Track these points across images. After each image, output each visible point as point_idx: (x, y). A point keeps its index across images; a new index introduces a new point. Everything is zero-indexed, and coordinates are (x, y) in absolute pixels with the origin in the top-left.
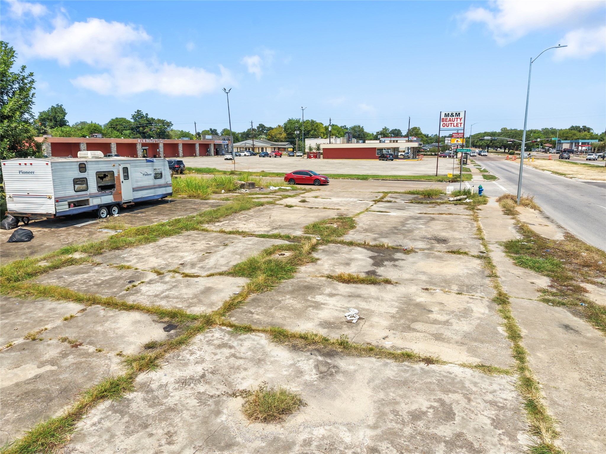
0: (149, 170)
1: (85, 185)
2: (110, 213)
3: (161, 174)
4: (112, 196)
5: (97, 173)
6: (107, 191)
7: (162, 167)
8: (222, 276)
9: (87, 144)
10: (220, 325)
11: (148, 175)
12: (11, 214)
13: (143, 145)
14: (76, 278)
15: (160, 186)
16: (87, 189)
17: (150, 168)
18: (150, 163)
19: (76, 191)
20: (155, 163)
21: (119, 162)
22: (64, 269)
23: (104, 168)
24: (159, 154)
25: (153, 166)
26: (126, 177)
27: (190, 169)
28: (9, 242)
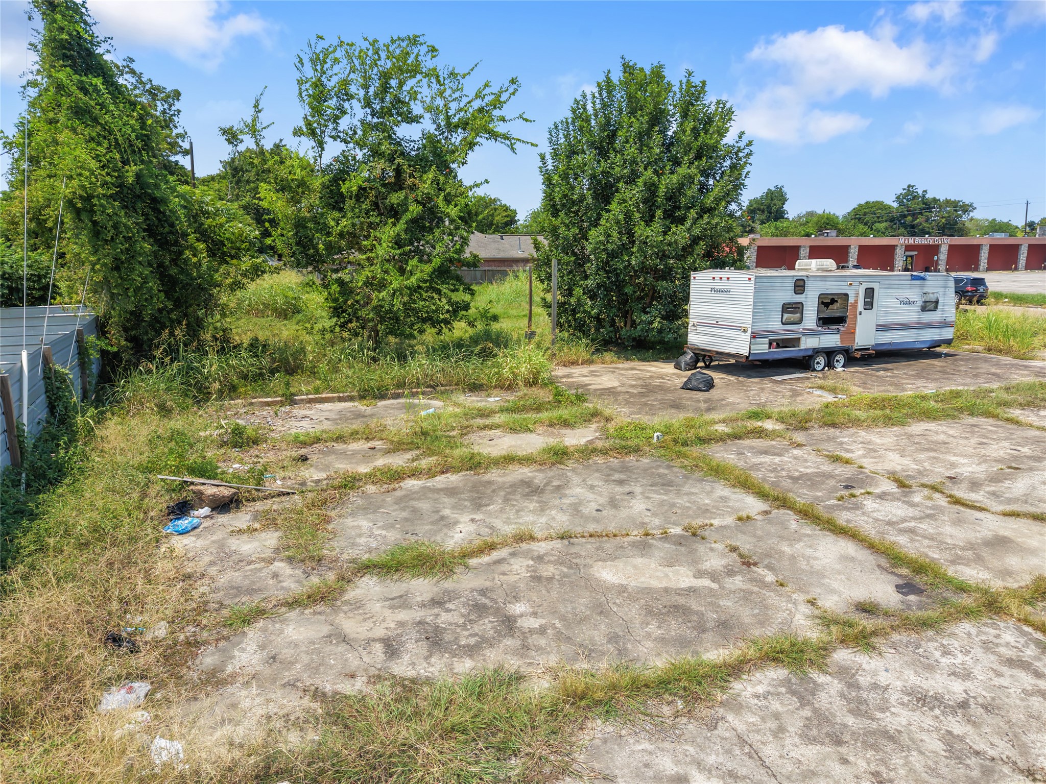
0: (915, 295)
1: (798, 315)
2: (830, 365)
3: (937, 303)
4: (838, 336)
5: (821, 296)
6: (833, 328)
7: (941, 291)
8: (1038, 523)
9: (811, 247)
10: (1019, 620)
11: (909, 303)
12: (691, 349)
13: (908, 248)
14: (763, 460)
15: (930, 326)
16: (800, 322)
17: (917, 290)
18: (918, 282)
19: (783, 324)
20: (927, 282)
21: (861, 279)
22: (747, 442)
23: (833, 288)
24: (937, 264)
25: (922, 287)
26: (869, 305)
27: (998, 296)
28: (682, 388)
